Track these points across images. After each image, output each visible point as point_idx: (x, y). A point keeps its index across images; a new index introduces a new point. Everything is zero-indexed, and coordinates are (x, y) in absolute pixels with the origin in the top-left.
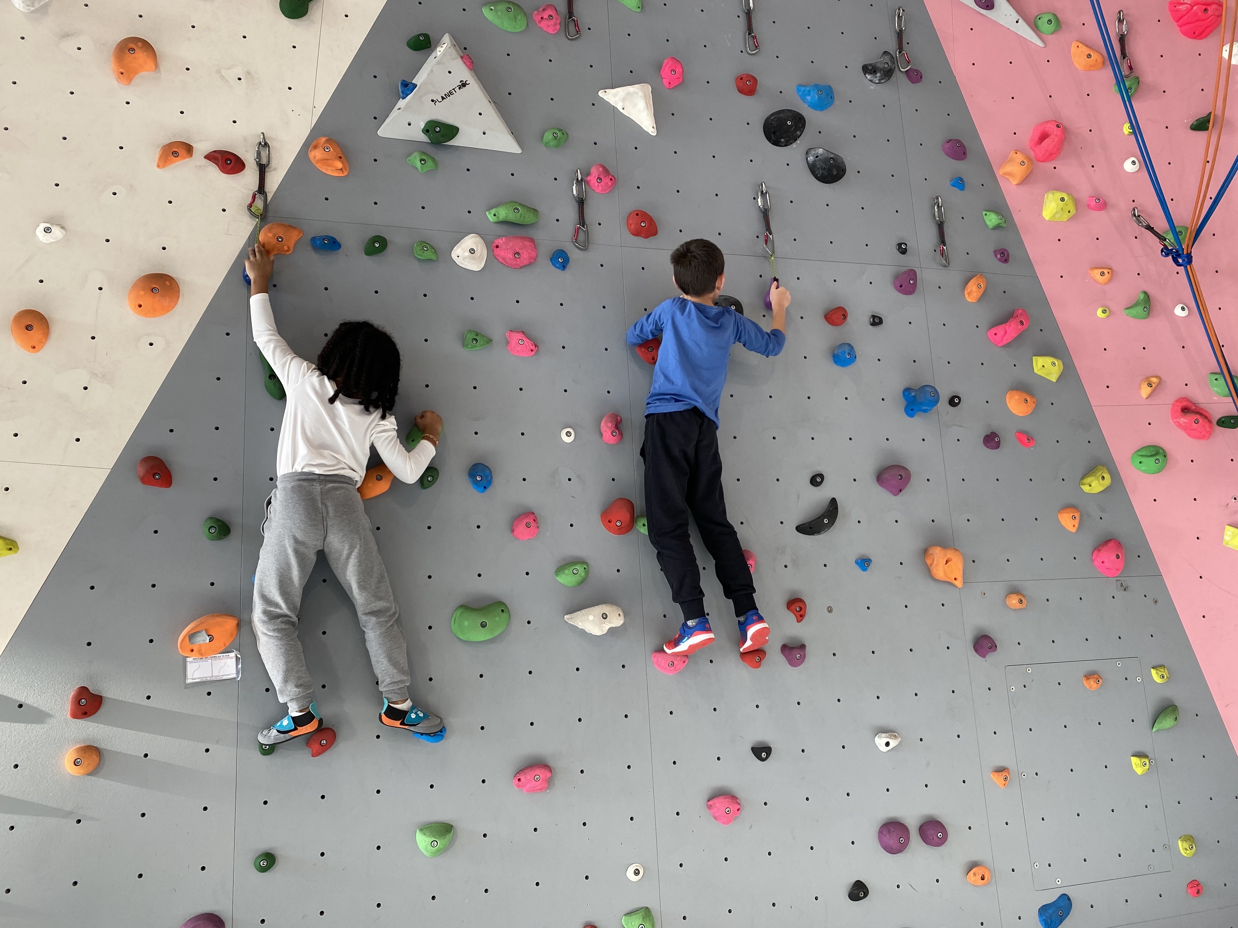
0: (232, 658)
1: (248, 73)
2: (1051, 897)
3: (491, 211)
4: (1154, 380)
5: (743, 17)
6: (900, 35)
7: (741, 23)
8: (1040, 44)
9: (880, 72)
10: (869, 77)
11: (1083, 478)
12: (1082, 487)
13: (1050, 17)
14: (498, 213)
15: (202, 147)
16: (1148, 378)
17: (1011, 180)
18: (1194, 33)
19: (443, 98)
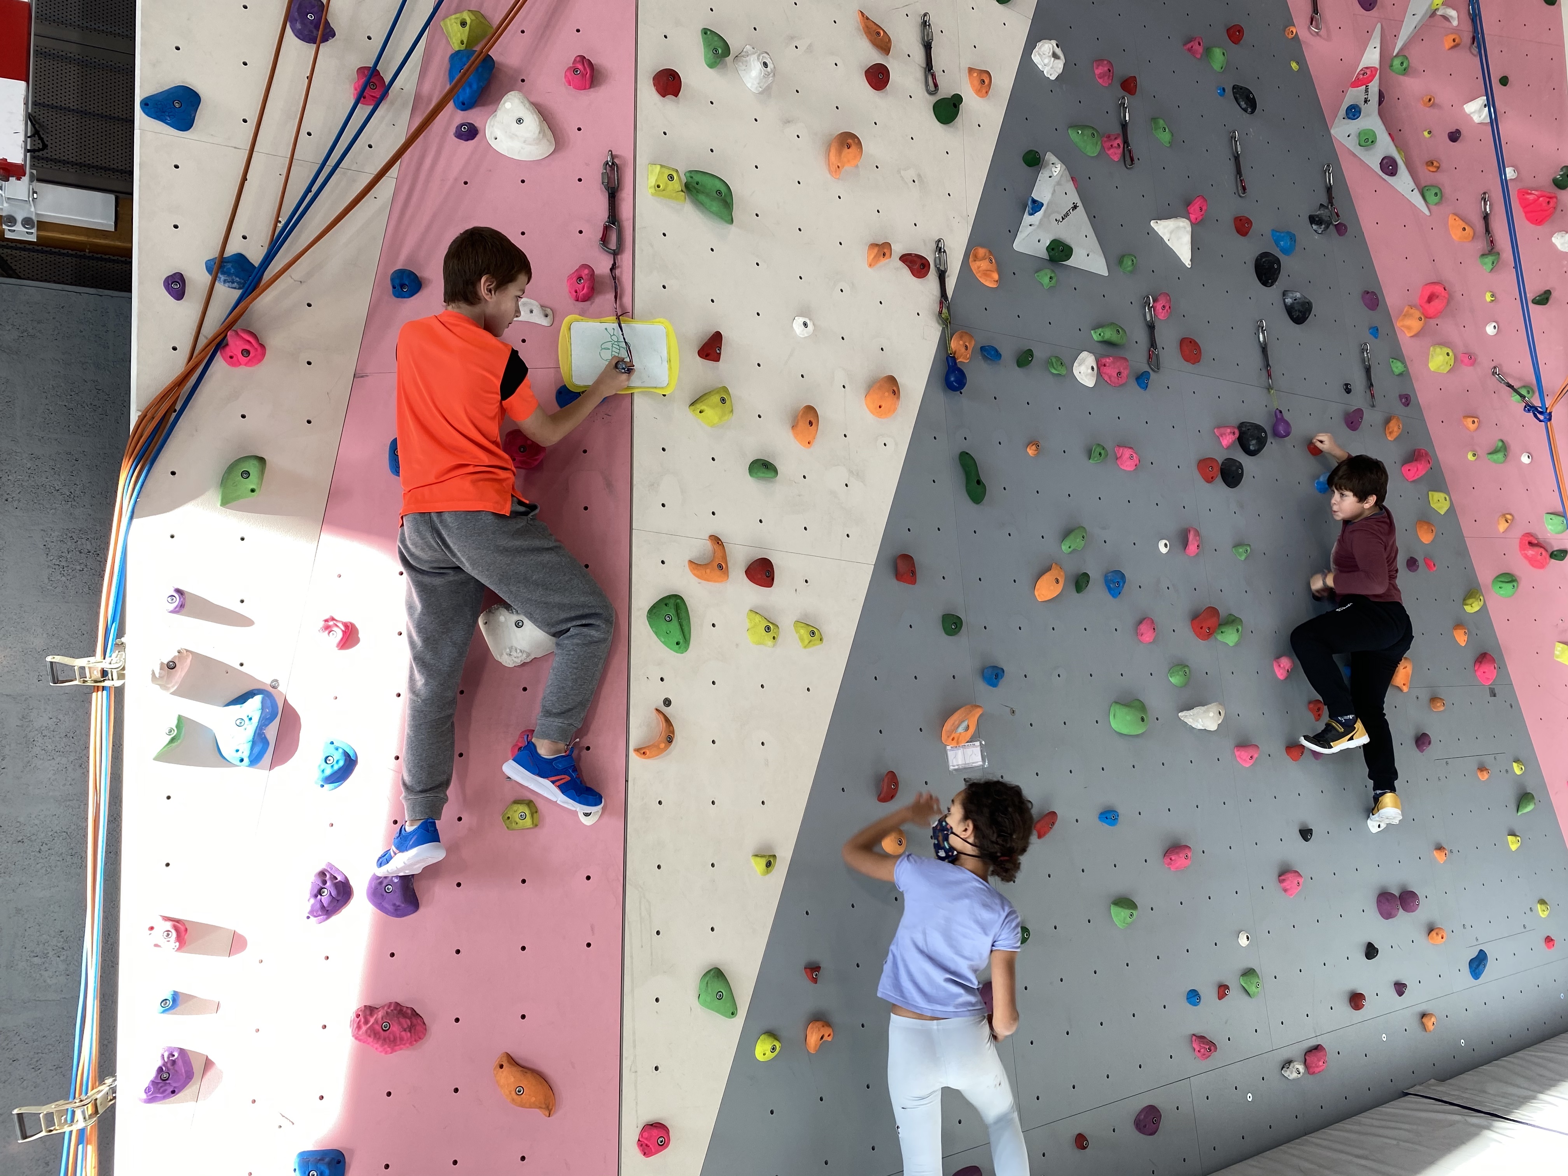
0: (977, 747)
1: (919, 176)
2: (1474, 954)
3: (1097, 330)
4: (1509, 517)
5: (1233, 160)
6: (1329, 189)
7: (1231, 166)
8: (1427, 213)
9: (1325, 224)
10: (1315, 227)
11: (1464, 600)
12: (1465, 607)
13: (1437, 191)
14: (1104, 334)
15: (899, 249)
16: (1504, 515)
17: (1406, 332)
18: (1537, 220)
19: (1063, 219)
